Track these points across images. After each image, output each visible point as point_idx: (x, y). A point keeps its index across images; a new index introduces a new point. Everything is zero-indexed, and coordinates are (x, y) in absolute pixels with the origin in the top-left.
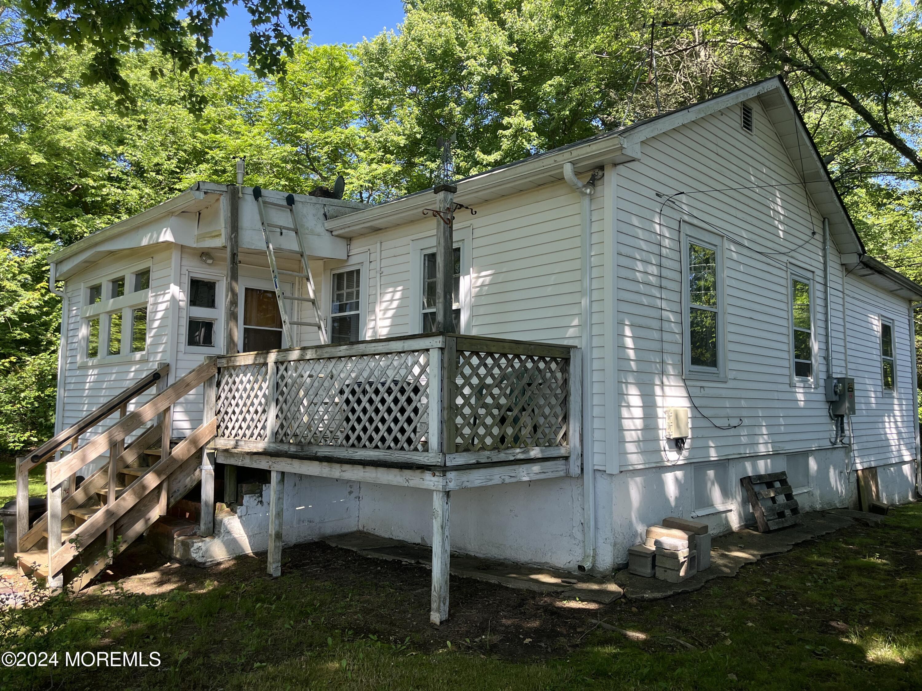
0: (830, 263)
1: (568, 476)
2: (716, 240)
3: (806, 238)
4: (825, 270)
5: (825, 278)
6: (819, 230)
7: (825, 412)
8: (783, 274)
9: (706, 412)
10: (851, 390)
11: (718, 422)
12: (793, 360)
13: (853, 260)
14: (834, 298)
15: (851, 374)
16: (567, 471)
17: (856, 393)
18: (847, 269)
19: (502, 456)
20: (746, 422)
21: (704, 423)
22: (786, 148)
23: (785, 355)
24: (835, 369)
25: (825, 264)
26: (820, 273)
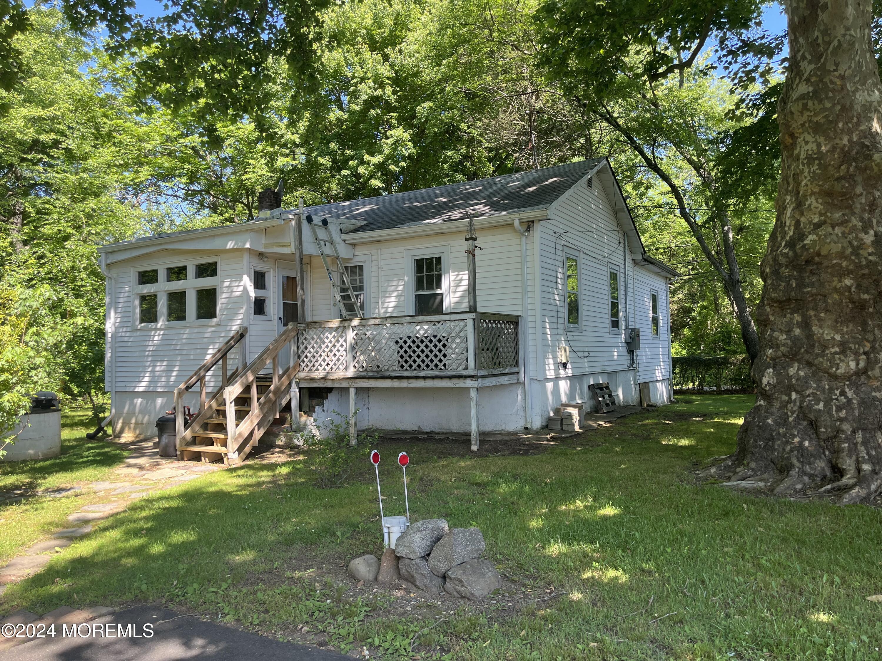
0: (627, 260)
1: (518, 383)
2: (577, 254)
3: (616, 246)
4: (625, 265)
5: (625, 269)
6: (622, 241)
7: (625, 349)
8: (605, 269)
9: (575, 349)
10: (638, 335)
11: (580, 354)
12: (611, 319)
13: (639, 257)
14: (629, 281)
15: (637, 326)
16: (518, 380)
17: (641, 337)
18: (635, 262)
19: (496, 372)
20: (591, 354)
21: (574, 355)
22: (607, 194)
23: (607, 316)
24: (630, 323)
25: (625, 260)
26: (622, 266)
